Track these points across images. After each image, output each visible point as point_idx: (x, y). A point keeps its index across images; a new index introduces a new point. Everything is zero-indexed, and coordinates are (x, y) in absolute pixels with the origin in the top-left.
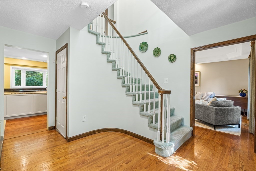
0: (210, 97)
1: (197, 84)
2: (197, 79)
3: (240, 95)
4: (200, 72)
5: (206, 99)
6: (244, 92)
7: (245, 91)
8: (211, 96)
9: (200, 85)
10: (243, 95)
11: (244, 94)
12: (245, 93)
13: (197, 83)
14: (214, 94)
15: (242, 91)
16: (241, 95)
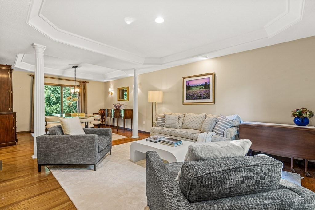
0: (229, 125)
1: (209, 99)
2: (209, 88)
3: (294, 121)
4: (215, 75)
5: (221, 131)
6: (305, 115)
7: (308, 113)
8: (231, 123)
9: (214, 101)
10: (302, 121)
11: (305, 120)
12: (307, 118)
13: (209, 96)
14: (238, 119)
15: (299, 113)
16: (296, 122)
